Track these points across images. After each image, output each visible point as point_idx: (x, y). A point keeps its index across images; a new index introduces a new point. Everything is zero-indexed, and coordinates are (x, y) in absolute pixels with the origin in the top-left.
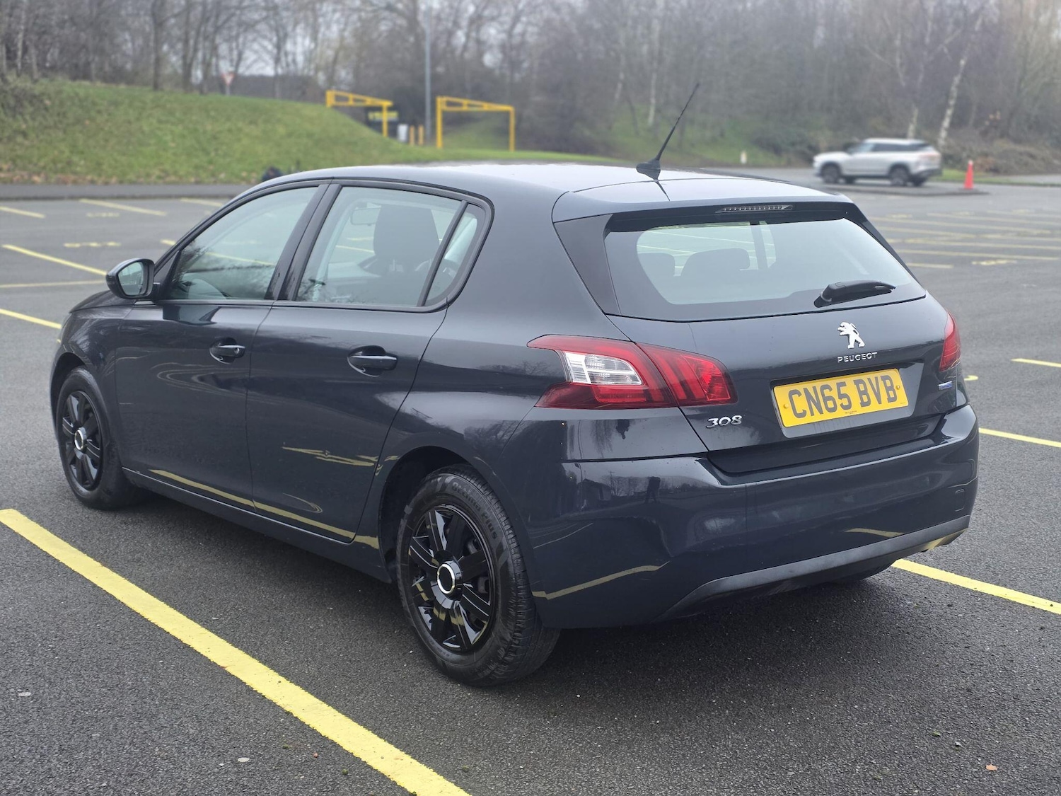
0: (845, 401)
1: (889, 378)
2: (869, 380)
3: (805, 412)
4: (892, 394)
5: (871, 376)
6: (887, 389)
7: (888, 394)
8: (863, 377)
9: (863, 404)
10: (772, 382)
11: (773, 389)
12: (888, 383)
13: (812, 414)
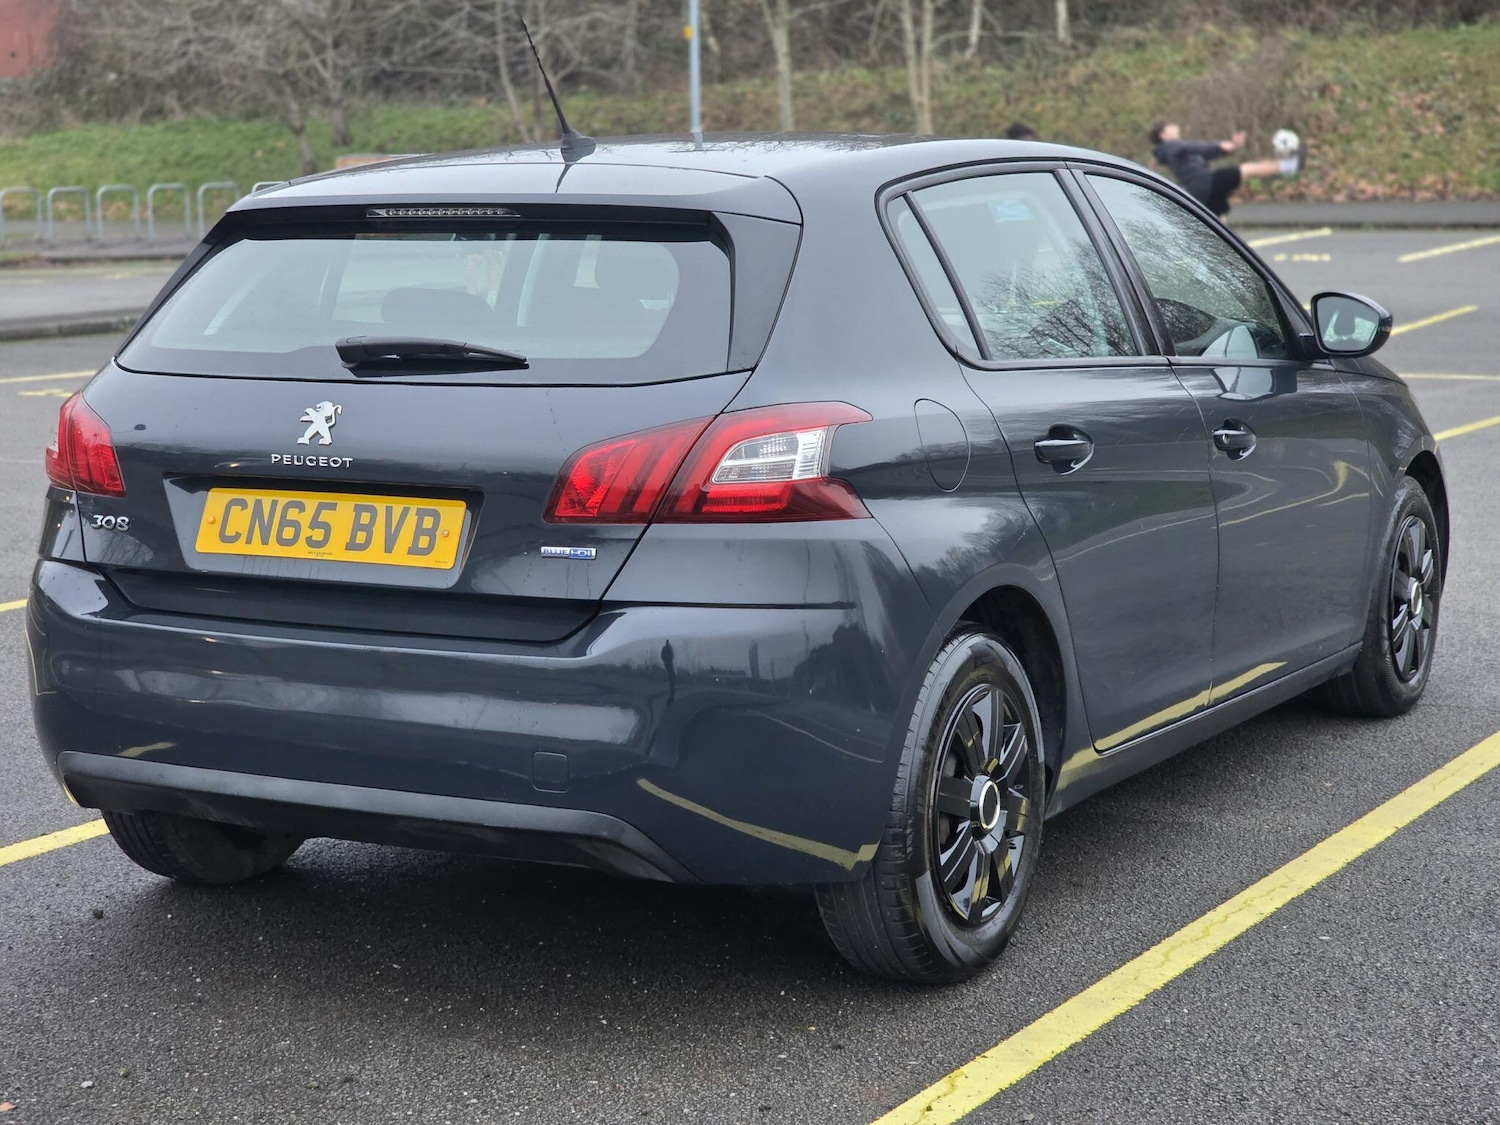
0: (318, 535)
1: (436, 515)
2: (389, 510)
3: (238, 535)
4: (424, 542)
5: (398, 504)
6: (419, 531)
7: (416, 540)
8: (380, 503)
9: (351, 546)
10: (167, 475)
11: (208, 491)
12: (428, 522)
13: (249, 541)
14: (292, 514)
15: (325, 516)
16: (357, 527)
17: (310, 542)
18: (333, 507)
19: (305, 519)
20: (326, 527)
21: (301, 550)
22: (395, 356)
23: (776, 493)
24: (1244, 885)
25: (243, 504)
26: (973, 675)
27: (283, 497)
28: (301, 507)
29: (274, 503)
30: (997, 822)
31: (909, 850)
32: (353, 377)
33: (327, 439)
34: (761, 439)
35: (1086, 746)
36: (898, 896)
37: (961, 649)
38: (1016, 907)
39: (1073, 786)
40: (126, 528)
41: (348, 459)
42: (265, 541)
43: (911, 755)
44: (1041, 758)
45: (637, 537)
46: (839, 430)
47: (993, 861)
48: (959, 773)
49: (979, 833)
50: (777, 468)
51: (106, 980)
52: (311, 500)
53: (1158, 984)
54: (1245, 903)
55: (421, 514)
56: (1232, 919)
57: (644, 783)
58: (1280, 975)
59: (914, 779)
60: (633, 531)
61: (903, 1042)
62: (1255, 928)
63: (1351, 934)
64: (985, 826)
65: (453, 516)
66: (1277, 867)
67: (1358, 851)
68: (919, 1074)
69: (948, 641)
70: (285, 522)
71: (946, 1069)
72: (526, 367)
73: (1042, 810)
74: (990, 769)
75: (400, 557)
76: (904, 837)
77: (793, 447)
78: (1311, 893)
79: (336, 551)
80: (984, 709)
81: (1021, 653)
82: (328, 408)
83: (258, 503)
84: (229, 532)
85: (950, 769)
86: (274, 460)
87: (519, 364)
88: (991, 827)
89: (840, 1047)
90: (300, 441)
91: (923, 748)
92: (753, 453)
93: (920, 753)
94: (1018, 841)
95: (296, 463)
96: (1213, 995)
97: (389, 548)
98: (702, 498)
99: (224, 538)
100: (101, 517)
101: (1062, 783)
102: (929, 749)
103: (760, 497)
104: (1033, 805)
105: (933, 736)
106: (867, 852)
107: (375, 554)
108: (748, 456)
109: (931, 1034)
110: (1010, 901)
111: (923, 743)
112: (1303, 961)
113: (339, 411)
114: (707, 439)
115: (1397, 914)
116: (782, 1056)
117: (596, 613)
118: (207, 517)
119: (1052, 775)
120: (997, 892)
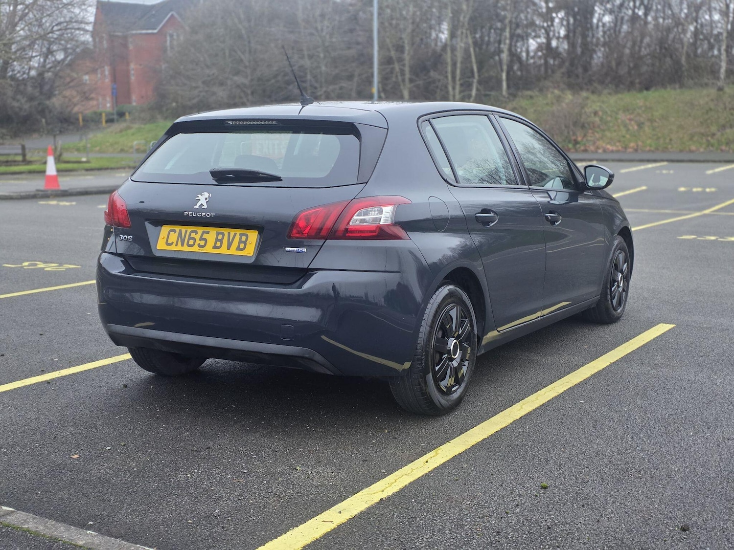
0: (202, 243)
1: (247, 236)
2: (229, 234)
3: (173, 243)
4: (242, 246)
5: (232, 232)
6: (240, 242)
7: (239, 245)
8: (226, 231)
9: (215, 247)
10: (146, 220)
11: (162, 226)
12: (244, 239)
13: (176, 245)
14: (193, 235)
15: (205, 236)
16: (217, 240)
17: (199, 246)
18: (208, 232)
19: (197, 237)
20: (206, 240)
21: (196, 249)
22: (232, 176)
23: (374, 229)
24: (552, 382)
25: (175, 231)
26: (449, 300)
27: (190, 229)
28: (196, 233)
29: (186, 231)
30: (458, 356)
31: (424, 364)
32: (216, 183)
33: (205, 206)
34: (369, 209)
35: (493, 330)
36: (419, 382)
37: (445, 291)
38: (466, 387)
39: (488, 344)
40: (131, 240)
41: (213, 214)
42: (182, 245)
43: (424, 329)
44: (476, 332)
45: (322, 244)
46: (399, 206)
47: (457, 370)
48: (443, 336)
49: (452, 360)
50: (375, 220)
51: (124, 410)
52: (200, 230)
53: (518, 418)
54: (552, 388)
55: (241, 235)
56: (547, 394)
57: (323, 337)
58: (564, 415)
59: (426, 338)
60: (320, 242)
61: (419, 437)
62: (556, 397)
63: (592, 400)
64: (453, 357)
65: (253, 236)
66: (565, 376)
67: (596, 371)
68: (425, 449)
69: (439, 287)
70: (190, 238)
71: (435, 447)
72: (282, 180)
73: (476, 352)
74: (455, 335)
75: (233, 251)
76: (422, 360)
77: (381, 212)
78: (577, 385)
79: (209, 249)
80: (453, 313)
81: (469, 294)
82: (206, 195)
83: (180, 231)
84: (169, 242)
85: (440, 335)
86: (185, 214)
87: (278, 179)
88: (456, 357)
89: (396, 438)
90: (195, 207)
91: (429, 326)
92: (366, 214)
93: (428, 328)
94: (466, 363)
95: (194, 215)
96: (538, 422)
97: (229, 248)
98: (347, 230)
99: (168, 244)
100: (122, 236)
101: (484, 342)
102: (432, 327)
103: (368, 231)
104: (472, 350)
105: (433, 322)
106: (407, 365)
107: (223, 250)
108: (364, 215)
109: (431, 434)
110: (463, 385)
111: (429, 324)
112: (573, 410)
113: (210, 196)
114: (348, 209)
115: (609, 393)
116: (374, 441)
117: (306, 273)
118: (161, 236)
119: (480, 339)
120: (458, 382)
